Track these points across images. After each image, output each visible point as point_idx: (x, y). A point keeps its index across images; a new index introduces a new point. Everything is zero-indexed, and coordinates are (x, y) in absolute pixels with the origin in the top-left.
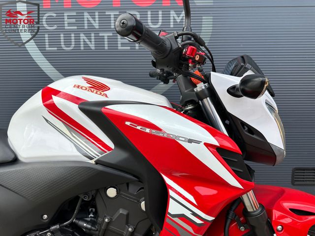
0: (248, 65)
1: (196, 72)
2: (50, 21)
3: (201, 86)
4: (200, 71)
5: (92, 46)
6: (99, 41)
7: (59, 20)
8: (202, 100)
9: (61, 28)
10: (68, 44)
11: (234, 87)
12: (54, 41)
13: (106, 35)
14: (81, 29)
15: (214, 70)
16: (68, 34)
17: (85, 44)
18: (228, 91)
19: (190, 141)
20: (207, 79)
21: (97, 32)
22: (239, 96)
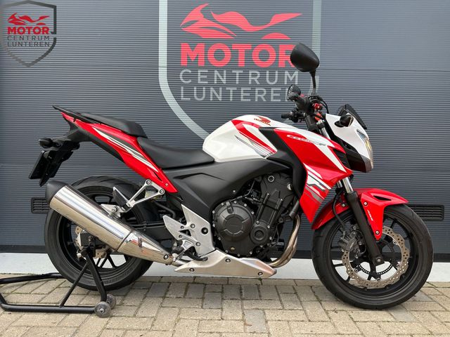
0: (347, 110)
1: (318, 114)
2: (186, 76)
3: (320, 121)
4: (320, 113)
5: (220, 98)
6: (226, 94)
7: (193, 76)
8: (321, 129)
9: (195, 83)
10: (200, 95)
11: (338, 122)
12: (189, 93)
13: (231, 89)
14: (211, 84)
15: (328, 113)
16: (200, 87)
17: (214, 95)
18: (335, 124)
19: (320, 144)
20: (324, 118)
21: (224, 87)
22: (341, 127)
